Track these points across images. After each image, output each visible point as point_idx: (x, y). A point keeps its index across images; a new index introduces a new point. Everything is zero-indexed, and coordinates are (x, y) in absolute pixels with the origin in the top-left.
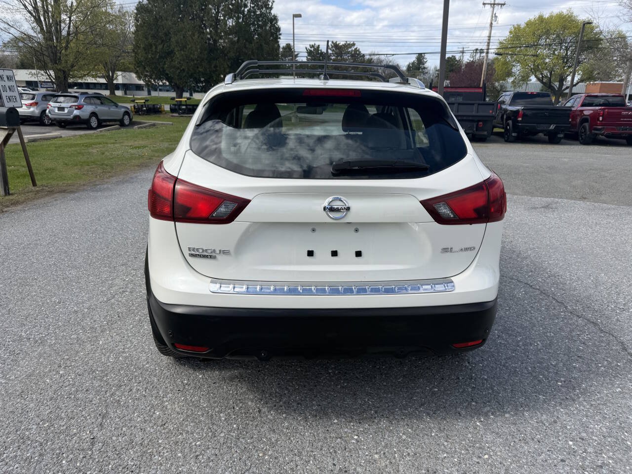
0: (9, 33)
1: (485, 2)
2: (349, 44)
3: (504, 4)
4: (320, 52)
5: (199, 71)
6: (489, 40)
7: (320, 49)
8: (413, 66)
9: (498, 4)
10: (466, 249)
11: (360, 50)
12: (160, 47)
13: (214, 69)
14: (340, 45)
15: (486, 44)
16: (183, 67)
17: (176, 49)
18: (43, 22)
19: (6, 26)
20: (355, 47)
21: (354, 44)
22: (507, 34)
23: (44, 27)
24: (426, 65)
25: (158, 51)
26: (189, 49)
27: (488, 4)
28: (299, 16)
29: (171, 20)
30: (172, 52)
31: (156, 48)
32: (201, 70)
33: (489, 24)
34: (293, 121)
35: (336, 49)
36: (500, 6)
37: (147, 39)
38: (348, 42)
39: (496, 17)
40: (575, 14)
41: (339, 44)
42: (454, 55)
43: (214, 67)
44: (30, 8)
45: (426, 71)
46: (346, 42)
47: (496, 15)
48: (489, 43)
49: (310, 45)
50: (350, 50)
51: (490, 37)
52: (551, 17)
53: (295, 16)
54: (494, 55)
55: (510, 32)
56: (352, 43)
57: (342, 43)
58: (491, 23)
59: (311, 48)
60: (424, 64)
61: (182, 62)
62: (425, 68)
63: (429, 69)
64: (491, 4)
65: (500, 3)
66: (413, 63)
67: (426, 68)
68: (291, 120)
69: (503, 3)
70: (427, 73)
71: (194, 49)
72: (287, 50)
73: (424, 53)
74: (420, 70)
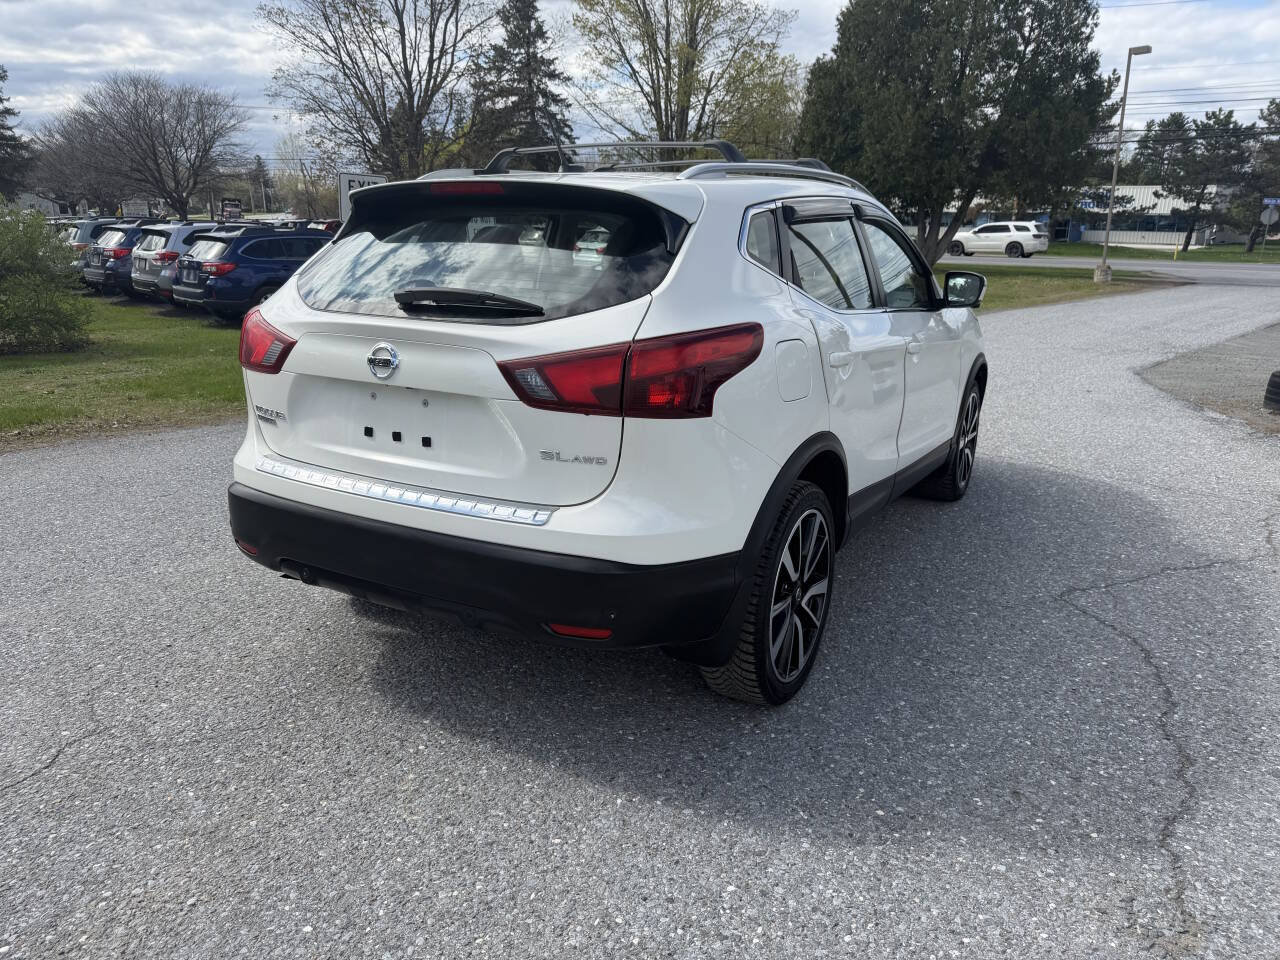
0: (612, 133)
4: (1231, 126)
5: (906, 182)
7: (1233, 119)
10: (588, 460)
12: (839, 139)
13: (937, 177)
16: (876, 175)
17: (867, 141)
18: (664, 113)
19: (610, 122)
23: (664, 119)
25: (835, 147)
26: (892, 139)
28: (1147, 50)
29: (867, 88)
30: (861, 147)
31: (832, 141)
32: (909, 179)
34: (1095, 280)
37: (819, 125)
43: (937, 173)
44: (647, 89)
49: (1207, 114)
53: (1134, 51)
59: (1209, 118)
61: (874, 166)
68: (1092, 278)
71: (901, 138)
72: (1173, 127)
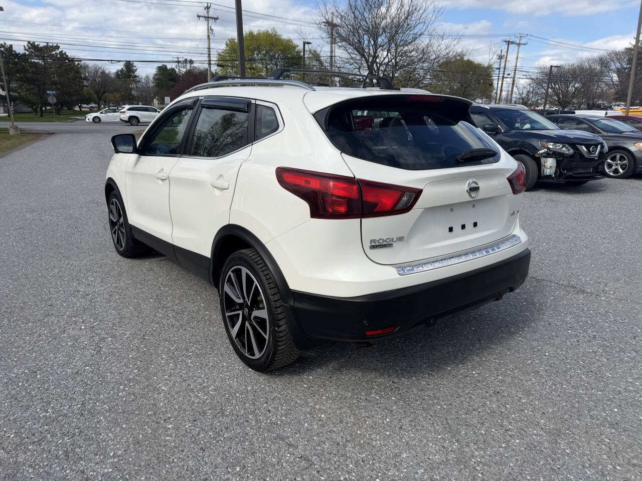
1: (199, 15)
2: (52, 47)
3: (217, 19)
6: (209, 51)
8: (122, 74)
9: (212, 18)
11: (67, 54)
14: (40, 46)
15: (207, 55)
20: (60, 50)
21: (58, 47)
22: (224, 47)
24: (137, 73)
27: (203, 17)
33: (207, 36)
34: (11, 134)
35: (35, 51)
36: (214, 20)
38: (50, 44)
39: (212, 30)
40: (279, 33)
41: (38, 45)
42: (165, 64)
45: (138, 79)
46: (47, 43)
47: (212, 28)
48: (209, 55)
50: (54, 53)
51: (209, 48)
52: (259, 34)
54: (216, 66)
55: (227, 45)
56: (55, 45)
57: (42, 45)
58: (209, 36)
60: (134, 72)
62: (135, 76)
63: (140, 77)
64: (205, 17)
65: (213, 17)
66: (122, 71)
67: (138, 77)
68: (9, 133)
69: (216, 17)
70: (139, 81)
73: (132, 61)
74: (131, 78)
